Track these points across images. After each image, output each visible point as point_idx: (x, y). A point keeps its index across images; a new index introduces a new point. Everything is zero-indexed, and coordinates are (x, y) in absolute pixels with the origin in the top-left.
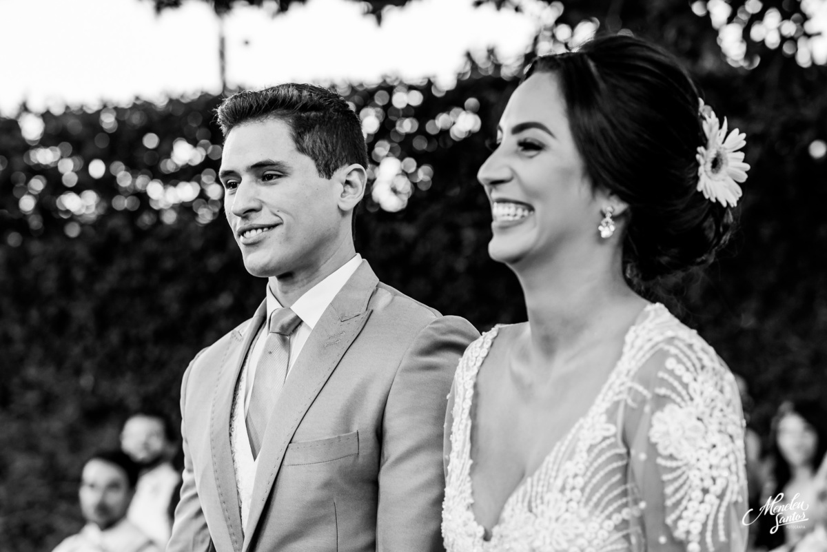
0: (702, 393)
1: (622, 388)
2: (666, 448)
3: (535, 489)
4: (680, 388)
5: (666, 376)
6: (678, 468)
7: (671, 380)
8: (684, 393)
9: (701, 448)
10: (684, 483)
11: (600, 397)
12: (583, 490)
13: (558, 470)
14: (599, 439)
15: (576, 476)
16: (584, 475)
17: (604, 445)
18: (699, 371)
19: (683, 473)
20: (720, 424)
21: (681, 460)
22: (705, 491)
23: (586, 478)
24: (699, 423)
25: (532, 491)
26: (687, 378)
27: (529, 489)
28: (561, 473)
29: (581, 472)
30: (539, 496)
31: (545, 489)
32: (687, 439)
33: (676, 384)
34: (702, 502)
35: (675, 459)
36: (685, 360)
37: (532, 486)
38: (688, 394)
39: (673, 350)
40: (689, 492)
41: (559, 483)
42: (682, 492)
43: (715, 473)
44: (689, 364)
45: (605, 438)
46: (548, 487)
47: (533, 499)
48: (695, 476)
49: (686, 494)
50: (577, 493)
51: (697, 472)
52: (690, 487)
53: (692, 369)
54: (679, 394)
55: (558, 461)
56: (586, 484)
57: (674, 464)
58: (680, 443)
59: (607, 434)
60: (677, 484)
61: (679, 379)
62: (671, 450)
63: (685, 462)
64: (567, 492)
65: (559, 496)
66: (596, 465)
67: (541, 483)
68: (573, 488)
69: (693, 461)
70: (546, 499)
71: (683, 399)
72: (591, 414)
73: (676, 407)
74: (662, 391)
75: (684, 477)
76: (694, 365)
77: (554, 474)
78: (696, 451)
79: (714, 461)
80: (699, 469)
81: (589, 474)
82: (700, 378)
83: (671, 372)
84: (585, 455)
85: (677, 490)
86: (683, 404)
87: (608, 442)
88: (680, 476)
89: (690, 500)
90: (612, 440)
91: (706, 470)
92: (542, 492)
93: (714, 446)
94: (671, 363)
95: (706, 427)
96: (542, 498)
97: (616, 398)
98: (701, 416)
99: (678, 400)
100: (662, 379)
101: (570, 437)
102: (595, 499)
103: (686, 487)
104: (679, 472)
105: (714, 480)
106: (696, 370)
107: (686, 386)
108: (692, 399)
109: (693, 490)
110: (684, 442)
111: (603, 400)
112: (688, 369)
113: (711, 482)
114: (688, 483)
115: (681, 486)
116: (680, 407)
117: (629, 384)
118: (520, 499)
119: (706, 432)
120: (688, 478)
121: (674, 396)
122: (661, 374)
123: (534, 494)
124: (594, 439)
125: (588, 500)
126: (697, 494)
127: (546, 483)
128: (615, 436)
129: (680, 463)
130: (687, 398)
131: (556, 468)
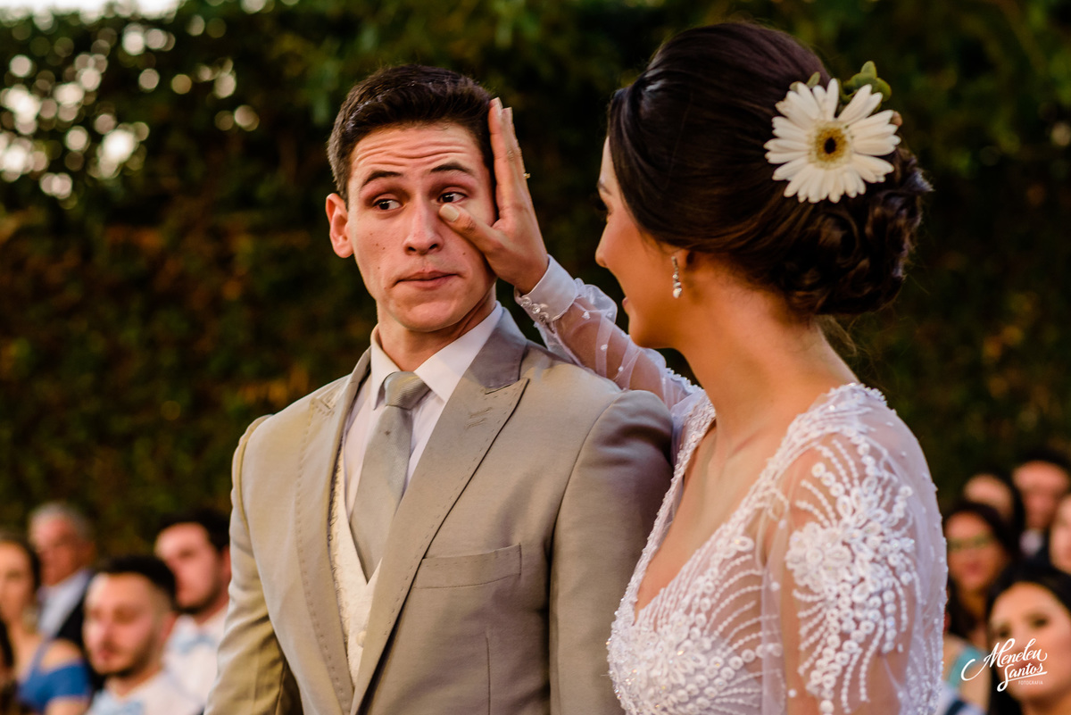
0: (854, 511)
1: (766, 493)
2: (802, 577)
3: (663, 604)
4: (825, 502)
5: (810, 486)
6: (814, 604)
7: (815, 491)
8: (829, 508)
9: (844, 581)
10: (820, 623)
11: (745, 500)
12: (708, 614)
13: (689, 586)
14: (732, 554)
15: (704, 595)
16: (712, 596)
17: (738, 562)
18: (856, 482)
19: (820, 610)
20: (877, 551)
21: (818, 594)
22: (844, 636)
23: (714, 601)
24: (845, 549)
25: (661, 605)
26: (837, 490)
27: (659, 602)
28: (690, 590)
29: (709, 592)
30: (666, 613)
31: (673, 605)
32: (825, 568)
33: (821, 496)
34: (839, 650)
35: (812, 593)
36: (839, 466)
37: (662, 600)
38: (835, 510)
39: (826, 452)
40: (825, 635)
41: (686, 601)
42: (817, 635)
43: (859, 614)
44: (843, 473)
45: (739, 554)
46: (676, 604)
47: (660, 616)
48: (832, 615)
49: (821, 637)
50: (702, 616)
51: (835, 611)
52: (826, 629)
53: (846, 479)
54: (823, 511)
55: (691, 574)
56: (713, 607)
57: (810, 599)
58: (817, 573)
59: (742, 549)
60: (811, 625)
61: (825, 490)
62: (807, 581)
63: (822, 597)
64: (692, 614)
65: (684, 618)
66: (726, 585)
67: (670, 598)
68: (699, 611)
69: (831, 597)
70: (671, 618)
71: (827, 517)
72: (733, 520)
73: (818, 526)
74: (803, 505)
75: (820, 616)
76: (849, 474)
77: (684, 589)
78: (838, 584)
79: (858, 599)
80: (837, 607)
81: (718, 595)
82: (855, 492)
83: (817, 482)
84: (716, 570)
85: (810, 632)
86: (826, 523)
87: (743, 559)
88: (815, 615)
89: (825, 646)
90: (749, 557)
91: (846, 609)
92: (670, 609)
93: (862, 580)
94: (819, 470)
95: (853, 555)
96: (668, 616)
97: (759, 505)
98: (847, 540)
99: (821, 517)
100: (805, 489)
101: (708, 544)
102: (721, 628)
103: (822, 629)
104: (815, 609)
105: (857, 622)
106: (851, 481)
107: (833, 501)
108: (839, 517)
109: (830, 634)
110: (823, 572)
111: (747, 505)
112: (839, 479)
113: (853, 625)
114: (825, 623)
115: (817, 627)
116: (823, 527)
117: (773, 490)
118: (649, 613)
119: (853, 561)
120: (825, 618)
121: (816, 512)
122: (804, 483)
123: (662, 609)
124: (728, 553)
125: (714, 628)
126: (834, 639)
127: (675, 599)
128: (752, 552)
129: (816, 598)
130: (832, 515)
131: (687, 582)
